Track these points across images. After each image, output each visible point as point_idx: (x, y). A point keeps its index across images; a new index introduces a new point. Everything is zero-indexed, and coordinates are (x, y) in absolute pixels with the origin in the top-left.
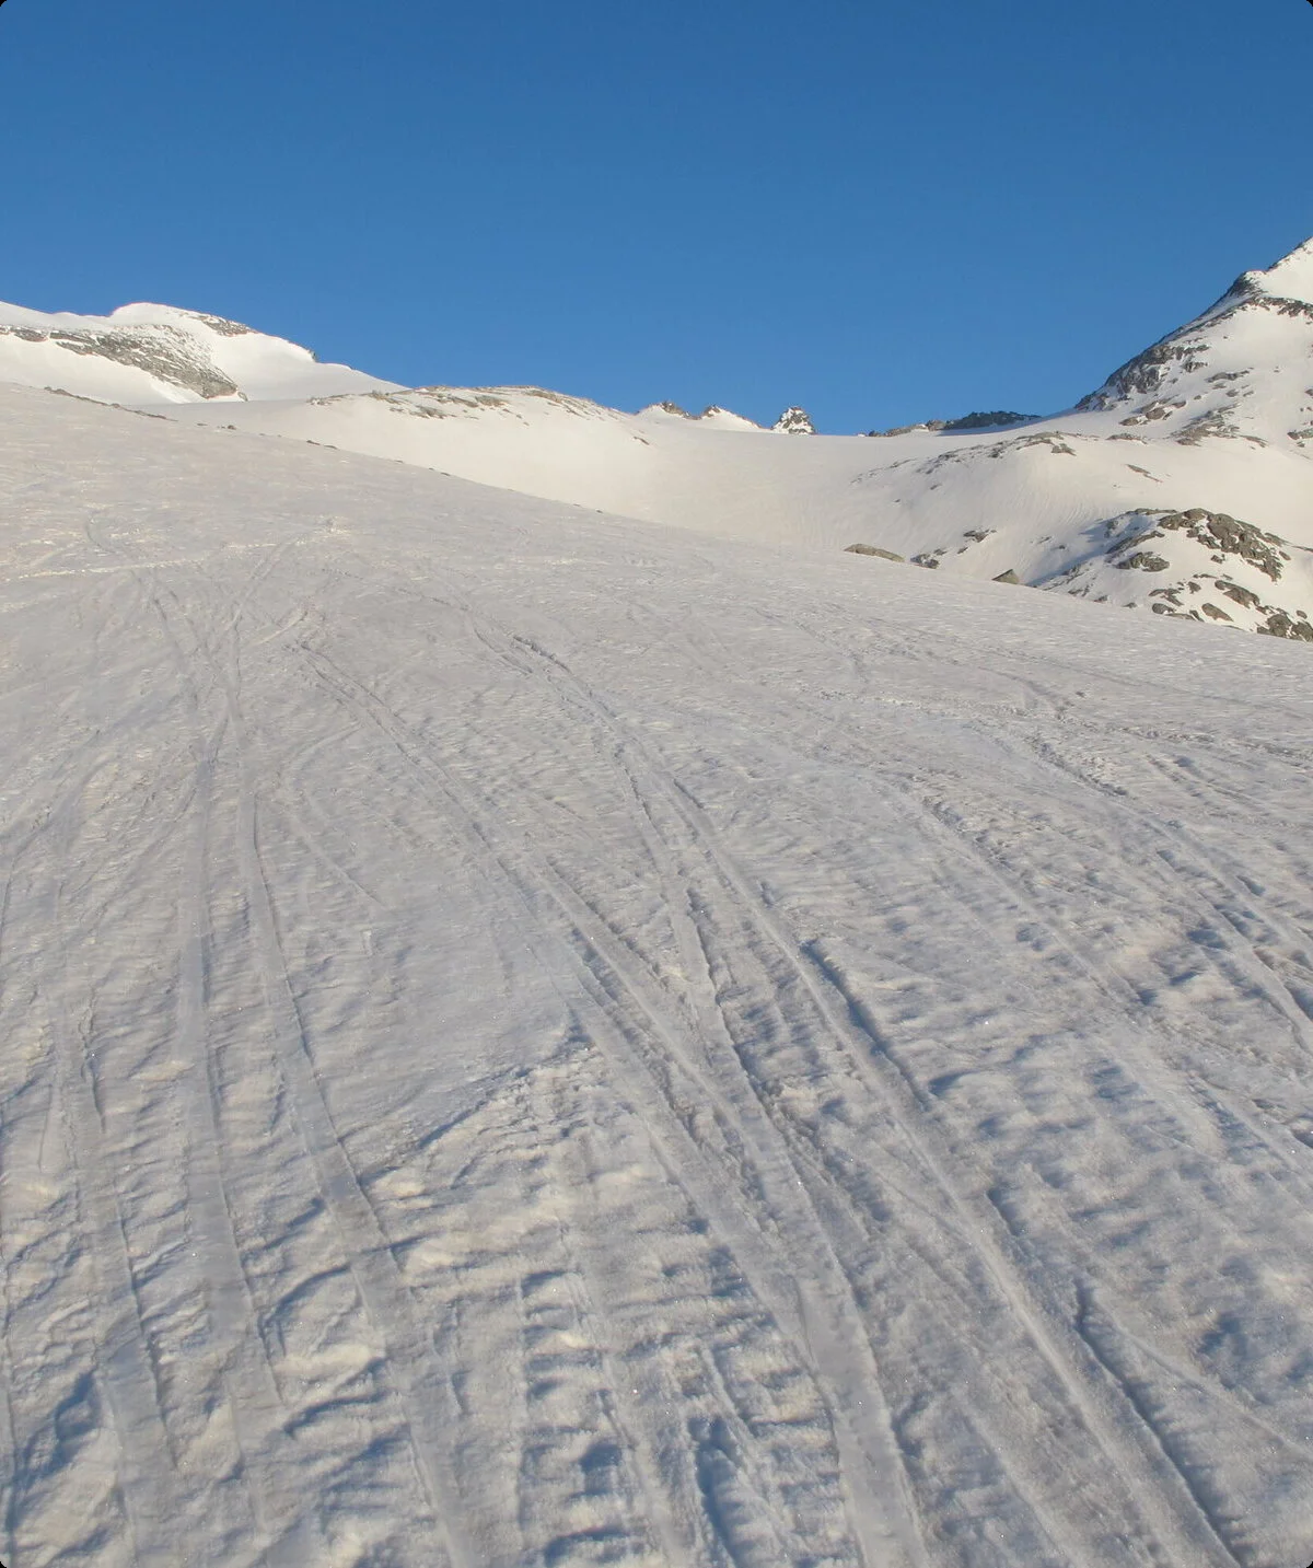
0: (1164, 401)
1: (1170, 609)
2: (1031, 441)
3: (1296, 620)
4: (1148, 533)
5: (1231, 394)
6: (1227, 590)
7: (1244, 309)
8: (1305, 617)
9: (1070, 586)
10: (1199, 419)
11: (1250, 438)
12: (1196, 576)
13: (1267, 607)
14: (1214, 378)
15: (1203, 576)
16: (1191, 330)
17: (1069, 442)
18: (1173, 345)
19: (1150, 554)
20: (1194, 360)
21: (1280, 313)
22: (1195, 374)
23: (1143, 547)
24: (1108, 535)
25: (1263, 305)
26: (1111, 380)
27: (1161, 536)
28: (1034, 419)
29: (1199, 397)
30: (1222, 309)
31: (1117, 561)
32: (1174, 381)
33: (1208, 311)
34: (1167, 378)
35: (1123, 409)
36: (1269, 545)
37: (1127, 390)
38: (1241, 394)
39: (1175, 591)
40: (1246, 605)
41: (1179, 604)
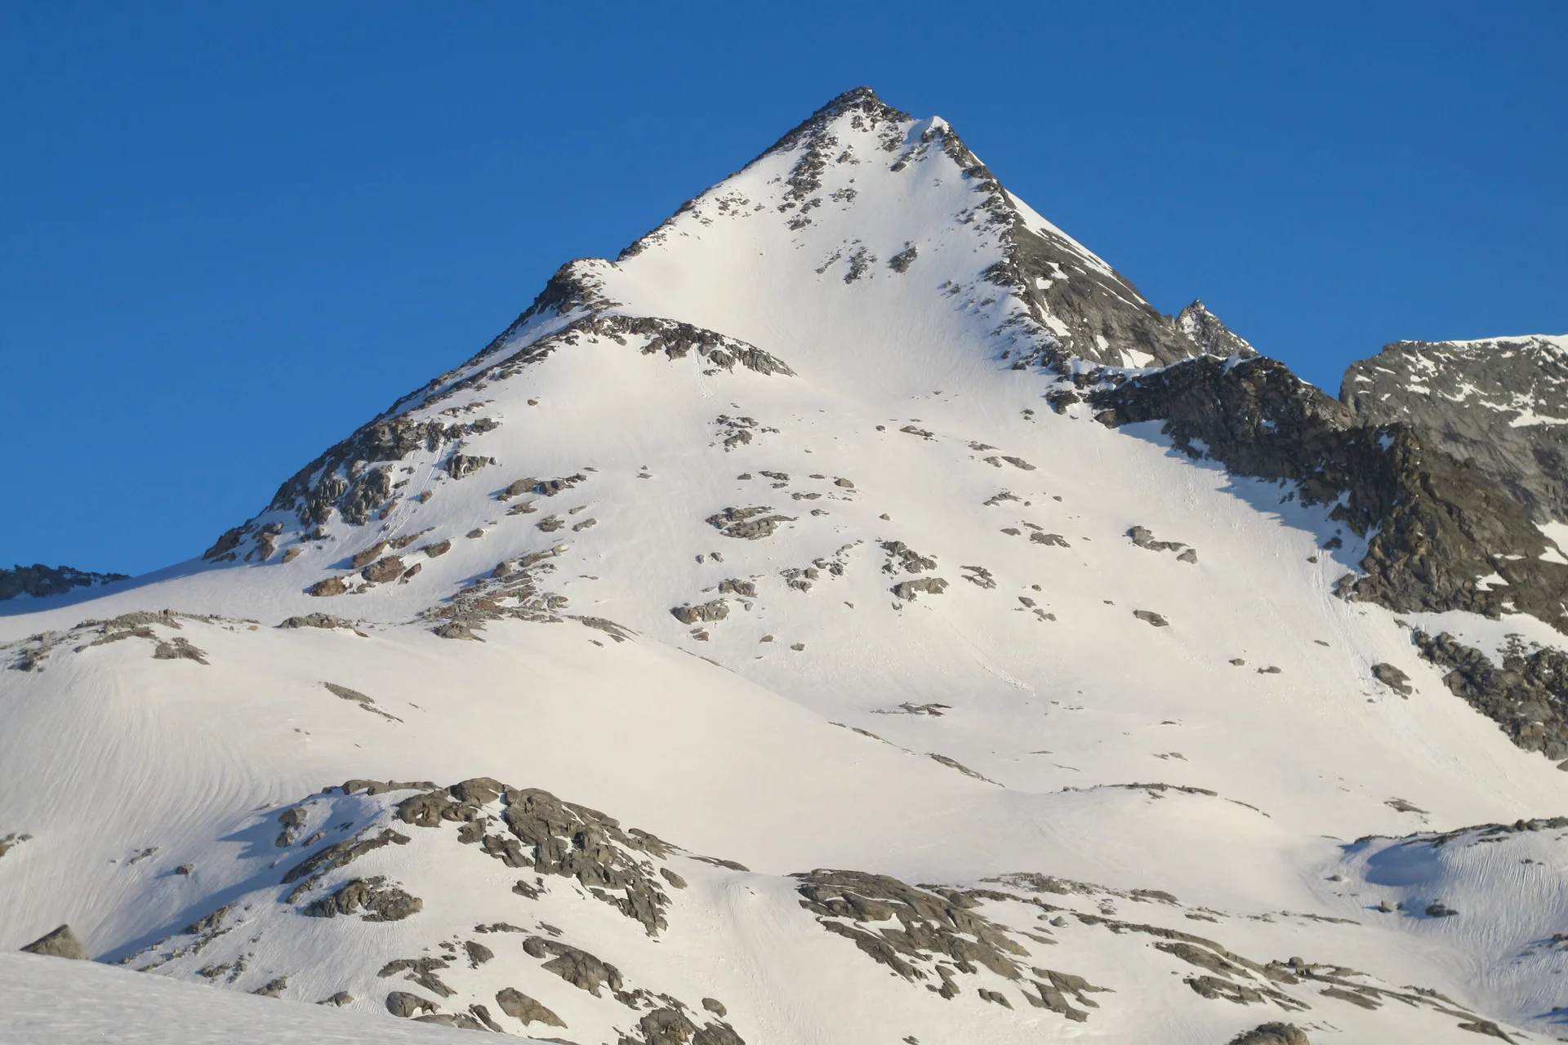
0: (402, 542)
1: (427, 1005)
2: (107, 632)
3: (701, 1018)
4: (373, 834)
5: (547, 525)
6: (550, 957)
7: (569, 341)
8: (721, 1011)
9: (201, 960)
10: (477, 582)
11: (589, 622)
12: (480, 929)
13: (638, 993)
14: (510, 491)
15: (495, 928)
16: (458, 386)
17: (192, 632)
18: (418, 417)
19: (378, 881)
20: (465, 452)
21: (648, 349)
22: (469, 483)
23: (363, 865)
24: (283, 841)
25: (612, 334)
26: (285, 496)
27: (402, 840)
28: (115, 582)
29: (476, 533)
30: (524, 341)
31: (304, 899)
32: (422, 498)
33: (494, 346)
34: (408, 491)
35: (311, 560)
36: (638, 856)
37: (318, 516)
38: (568, 525)
39: (438, 964)
40: (593, 989)
41: (446, 992)
